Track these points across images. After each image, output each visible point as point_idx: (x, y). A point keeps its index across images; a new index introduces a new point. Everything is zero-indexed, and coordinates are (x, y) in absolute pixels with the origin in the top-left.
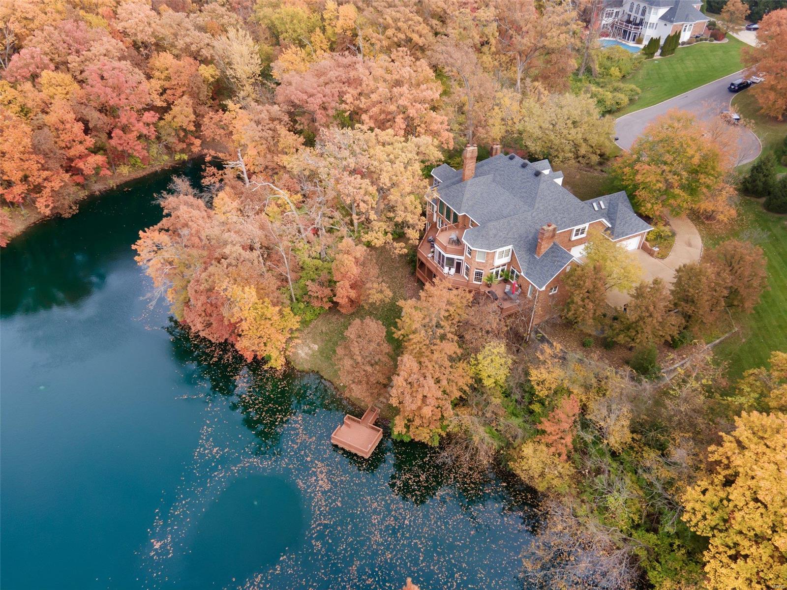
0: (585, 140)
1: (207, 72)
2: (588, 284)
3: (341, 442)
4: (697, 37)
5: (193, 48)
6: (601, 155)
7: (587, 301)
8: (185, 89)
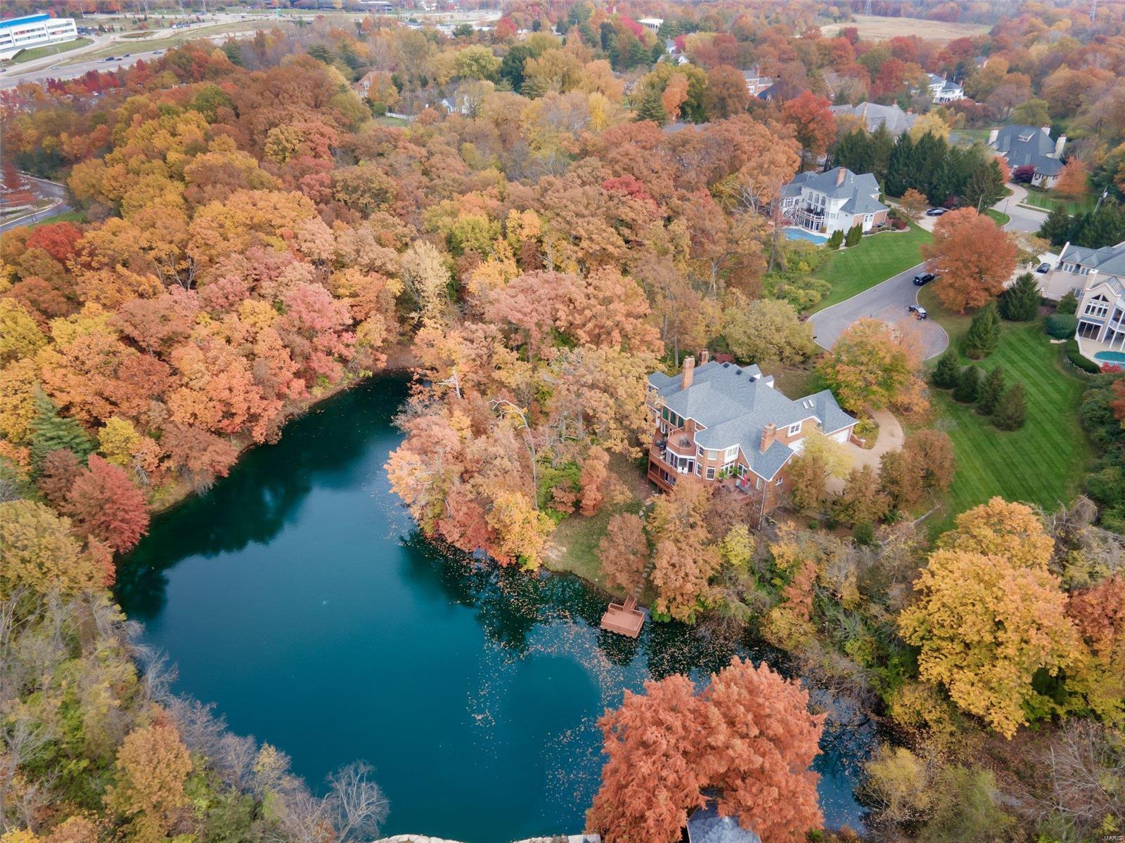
1: (395, 286)
2: (809, 474)
3: (611, 626)
4: (879, 226)
5: (378, 263)
6: (803, 355)
7: (810, 487)
8: (372, 305)
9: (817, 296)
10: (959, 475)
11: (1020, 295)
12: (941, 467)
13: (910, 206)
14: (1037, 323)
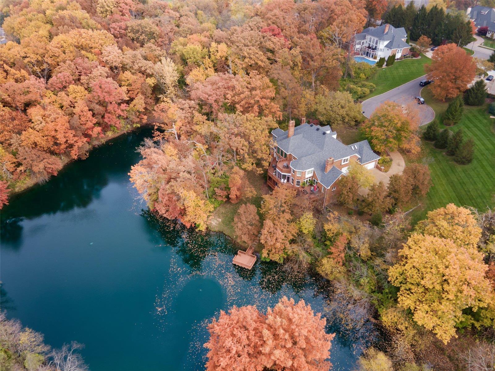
0: (348, 115)
1: (151, 81)
2: (349, 185)
3: (237, 262)
4: (405, 56)
5: (143, 69)
6: (356, 121)
7: (349, 193)
8: (139, 90)
9: (367, 90)
10: (433, 188)
11: (476, 91)
12: (423, 184)
13: (422, 45)
14: (484, 107)
